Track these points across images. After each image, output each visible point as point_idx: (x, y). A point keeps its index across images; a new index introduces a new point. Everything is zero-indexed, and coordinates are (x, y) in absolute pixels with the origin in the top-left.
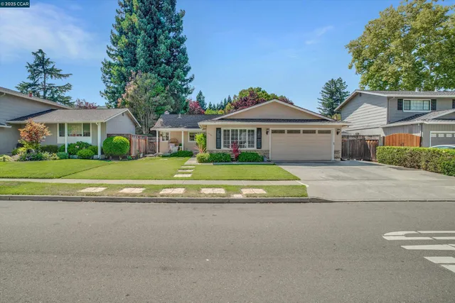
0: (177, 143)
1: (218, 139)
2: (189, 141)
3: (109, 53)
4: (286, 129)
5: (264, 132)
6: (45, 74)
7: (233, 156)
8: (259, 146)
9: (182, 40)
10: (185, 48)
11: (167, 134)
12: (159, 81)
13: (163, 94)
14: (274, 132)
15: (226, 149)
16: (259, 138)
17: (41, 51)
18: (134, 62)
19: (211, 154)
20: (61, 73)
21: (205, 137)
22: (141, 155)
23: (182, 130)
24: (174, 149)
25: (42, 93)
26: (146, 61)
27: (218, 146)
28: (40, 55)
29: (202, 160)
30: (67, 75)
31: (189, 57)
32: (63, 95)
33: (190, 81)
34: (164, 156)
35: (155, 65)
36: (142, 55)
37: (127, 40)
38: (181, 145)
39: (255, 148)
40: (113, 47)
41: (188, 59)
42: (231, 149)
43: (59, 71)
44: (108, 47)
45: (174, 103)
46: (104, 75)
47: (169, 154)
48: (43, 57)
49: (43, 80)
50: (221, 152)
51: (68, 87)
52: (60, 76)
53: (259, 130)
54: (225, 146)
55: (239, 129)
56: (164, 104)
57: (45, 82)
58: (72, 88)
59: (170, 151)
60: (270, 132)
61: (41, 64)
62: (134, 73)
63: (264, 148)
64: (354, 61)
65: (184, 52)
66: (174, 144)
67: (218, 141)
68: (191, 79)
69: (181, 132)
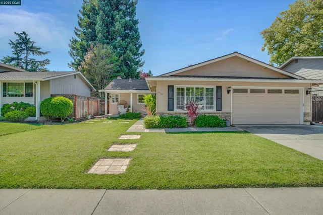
0: (126, 105)
1: (170, 98)
2: (138, 103)
3: (76, 33)
4: (249, 88)
5: (224, 92)
6: (27, 50)
7: (189, 120)
8: (219, 108)
9: (136, 23)
10: (138, 29)
11: (117, 95)
12: (114, 52)
13: (117, 63)
14: (236, 91)
15: (180, 111)
16: (219, 98)
17: (24, 33)
18: (94, 37)
19: (162, 118)
20: (41, 50)
21: (154, 97)
22: (90, 117)
23: (132, 91)
24: (123, 111)
25: (24, 66)
26: (104, 36)
27: (170, 107)
28: (23, 36)
29: (150, 125)
30: (46, 53)
31: (140, 35)
32: (42, 68)
33: (141, 55)
34: (112, 118)
35: (112, 40)
36: (100, 30)
37: (89, 20)
38: (129, 107)
39: (214, 110)
40: (79, 29)
41: (139, 37)
42: (185, 111)
43: (39, 48)
44: (75, 28)
45: (127, 71)
46: (72, 50)
47: (118, 116)
48: (26, 37)
49: (25, 55)
50: (174, 115)
51: (47, 62)
52: (40, 53)
53: (219, 88)
54: (178, 108)
55: (195, 86)
56: (118, 72)
57: (27, 57)
58: (50, 63)
59: (119, 113)
60: (232, 91)
61: (23, 43)
62: (92, 46)
63: (225, 110)
64: (265, 45)
65: (136, 31)
66: (123, 106)
67: (171, 102)
68: (142, 54)
69: (130, 94)
